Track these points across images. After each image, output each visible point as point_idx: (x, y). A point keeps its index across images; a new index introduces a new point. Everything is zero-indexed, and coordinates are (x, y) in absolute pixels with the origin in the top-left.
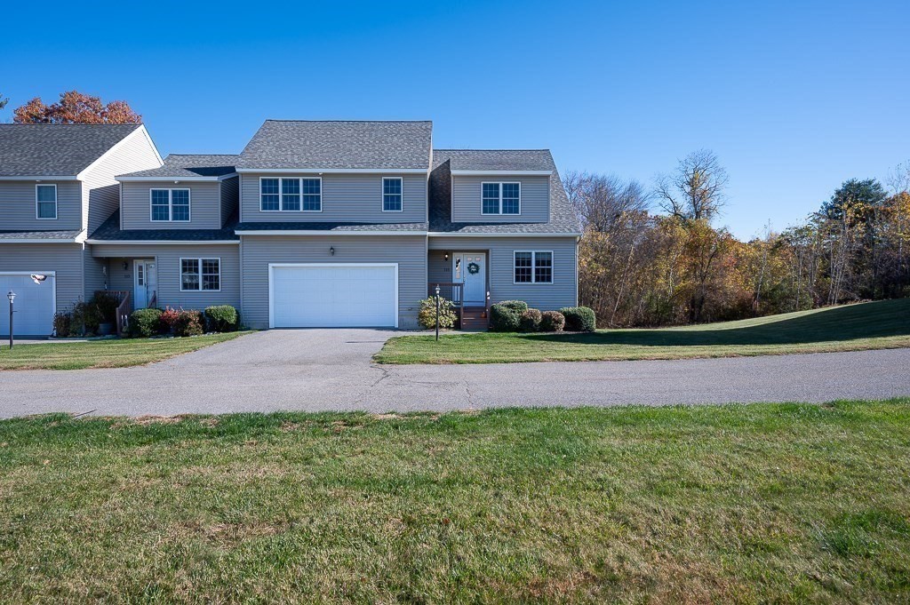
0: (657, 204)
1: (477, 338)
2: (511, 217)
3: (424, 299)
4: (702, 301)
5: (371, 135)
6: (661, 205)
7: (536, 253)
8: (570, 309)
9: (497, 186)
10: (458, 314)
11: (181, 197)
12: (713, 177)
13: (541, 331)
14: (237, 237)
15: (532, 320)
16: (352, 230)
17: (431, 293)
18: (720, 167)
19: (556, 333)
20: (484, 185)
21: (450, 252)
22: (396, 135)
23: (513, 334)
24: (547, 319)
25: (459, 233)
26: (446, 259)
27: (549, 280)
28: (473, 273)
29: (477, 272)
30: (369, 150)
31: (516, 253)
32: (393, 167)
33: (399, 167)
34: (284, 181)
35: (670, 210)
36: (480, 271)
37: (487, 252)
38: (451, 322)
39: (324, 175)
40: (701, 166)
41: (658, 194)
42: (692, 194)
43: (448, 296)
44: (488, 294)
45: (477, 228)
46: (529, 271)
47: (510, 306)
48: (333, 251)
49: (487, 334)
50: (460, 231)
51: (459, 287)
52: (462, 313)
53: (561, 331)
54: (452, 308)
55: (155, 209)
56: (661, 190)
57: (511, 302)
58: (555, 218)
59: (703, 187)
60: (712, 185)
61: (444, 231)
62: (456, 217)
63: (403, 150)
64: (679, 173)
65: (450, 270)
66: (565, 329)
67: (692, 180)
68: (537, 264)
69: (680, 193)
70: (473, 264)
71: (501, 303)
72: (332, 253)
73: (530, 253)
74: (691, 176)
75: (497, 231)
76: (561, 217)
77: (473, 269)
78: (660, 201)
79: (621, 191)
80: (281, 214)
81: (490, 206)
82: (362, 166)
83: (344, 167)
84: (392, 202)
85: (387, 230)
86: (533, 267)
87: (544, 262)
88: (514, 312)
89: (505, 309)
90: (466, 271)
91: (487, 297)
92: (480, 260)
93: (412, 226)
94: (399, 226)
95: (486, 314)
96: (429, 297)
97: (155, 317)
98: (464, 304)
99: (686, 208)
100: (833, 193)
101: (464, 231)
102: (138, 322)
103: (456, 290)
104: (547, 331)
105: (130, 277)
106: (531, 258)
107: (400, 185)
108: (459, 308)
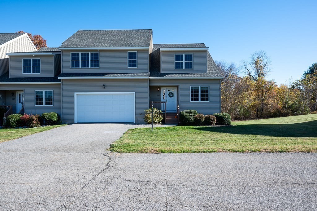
0: (242, 72)
1: (173, 129)
2: (189, 70)
3: (148, 109)
4: (263, 109)
5: (124, 35)
6: (244, 72)
7: (201, 87)
8: (218, 114)
9: (182, 55)
10: (164, 117)
11: (36, 62)
12: (265, 61)
13: (205, 125)
14: (60, 80)
15: (200, 120)
16: (113, 76)
17: (150, 106)
18: (268, 56)
19: (212, 126)
20: (176, 55)
21: (160, 87)
22: (136, 34)
23: (191, 127)
24: (207, 119)
25: (164, 78)
26: (158, 90)
27: (207, 100)
28: (171, 97)
29: (173, 96)
30: (122, 40)
31: (191, 87)
32: (132, 46)
33: (135, 46)
34: (82, 54)
35: (248, 74)
36: (174, 96)
37: (177, 87)
38: (160, 120)
39: (100, 51)
40: (260, 57)
41: (243, 68)
42: (257, 67)
43: (159, 108)
44: (178, 106)
45: (173, 75)
46: (198, 96)
47: (189, 113)
48: (104, 86)
49: (178, 127)
50: (165, 76)
51: (164, 103)
52: (166, 116)
53: (214, 125)
54: (161, 114)
55: (24, 68)
56: (244, 66)
57: (189, 111)
58: (209, 71)
59: (261, 64)
60: (265, 63)
61: (157, 77)
62: (162, 71)
63: (138, 40)
64: (251, 60)
65: (160, 95)
66: (216, 124)
67: (256, 62)
68: (202, 92)
69: (252, 67)
70: (171, 93)
71: (185, 111)
72: (104, 87)
73: (198, 87)
74: (256, 61)
75: (182, 76)
76: (212, 71)
77: (171, 95)
78: (243, 70)
79: (227, 67)
80: (80, 69)
81: (179, 65)
82: (118, 46)
83: (109, 47)
84: (133, 63)
85: (129, 76)
86: (200, 94)
87: (205, 91)
88: (191, 115)
89: (186, 114)
90: (168, 96)
91: (177, 108)
92: (174, 91)
93: (141, 74)
94: (135, 74)
95: (177, 116)
96: (150, 108)
97: (18, 118)
98: (167, 112)
99: (253, 73)
100: (308, 68)
101: (166, 77)
102: (9, 121)
103: (163, 105)
104: (208, 125)
105: (15, 99)
106: (198, 90)
107: (136, 55)
108: (164, 114)
